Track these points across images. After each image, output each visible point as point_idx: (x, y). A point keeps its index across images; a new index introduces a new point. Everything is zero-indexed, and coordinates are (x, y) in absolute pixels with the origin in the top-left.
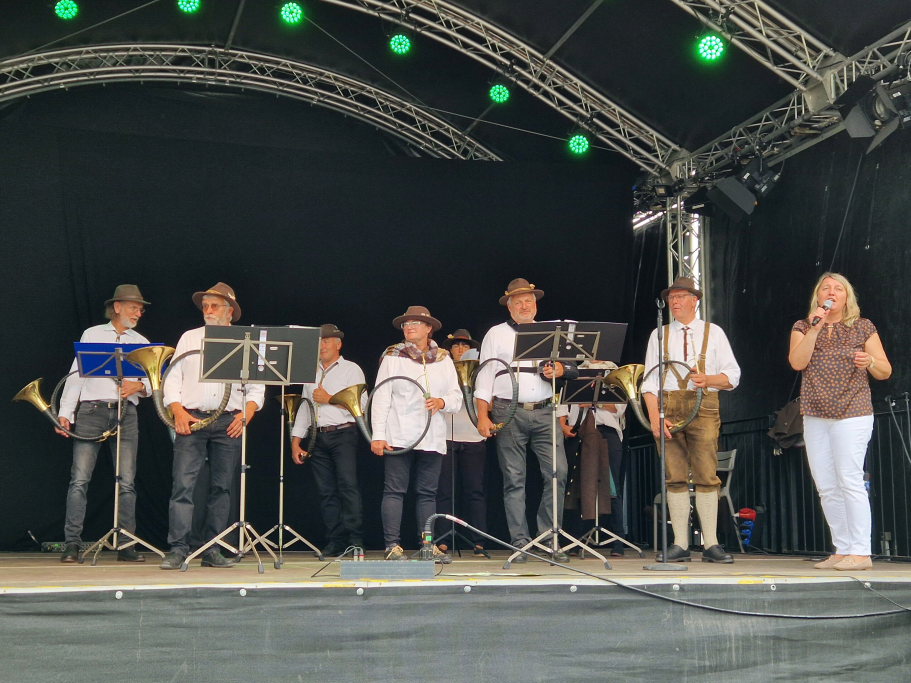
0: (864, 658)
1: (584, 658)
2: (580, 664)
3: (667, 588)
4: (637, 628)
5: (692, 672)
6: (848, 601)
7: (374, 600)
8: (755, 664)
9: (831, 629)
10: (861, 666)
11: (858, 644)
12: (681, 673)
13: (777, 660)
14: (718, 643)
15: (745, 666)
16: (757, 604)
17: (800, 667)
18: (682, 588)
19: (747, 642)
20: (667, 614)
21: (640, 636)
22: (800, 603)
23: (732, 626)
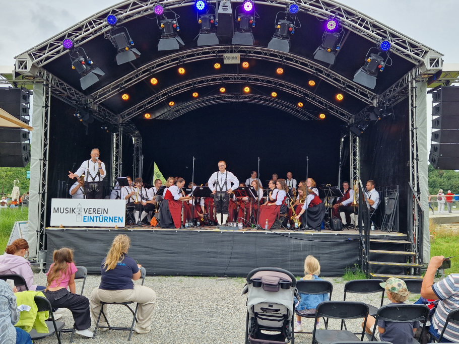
0: (334, 250)
1: (267, 247)
2: (266, 249)
3: (288, 234)
4: (280, 242)
5: (291, 252)
6: (330, 238)
7: (224, 234)
8: (307, 250)
9: (326, 244)
10: (333, 252)
11: (333, 248)
12: (289, 251)
13: (312, 250)
14: (298, 246)
15: (304, 251)
16: (308, 238)
17: (317, 252)
18: (291, 234)
19: (305, 246)
20: (287, 239)
21: (280, 243)
22: (319, 238)
23: (302, 242)
